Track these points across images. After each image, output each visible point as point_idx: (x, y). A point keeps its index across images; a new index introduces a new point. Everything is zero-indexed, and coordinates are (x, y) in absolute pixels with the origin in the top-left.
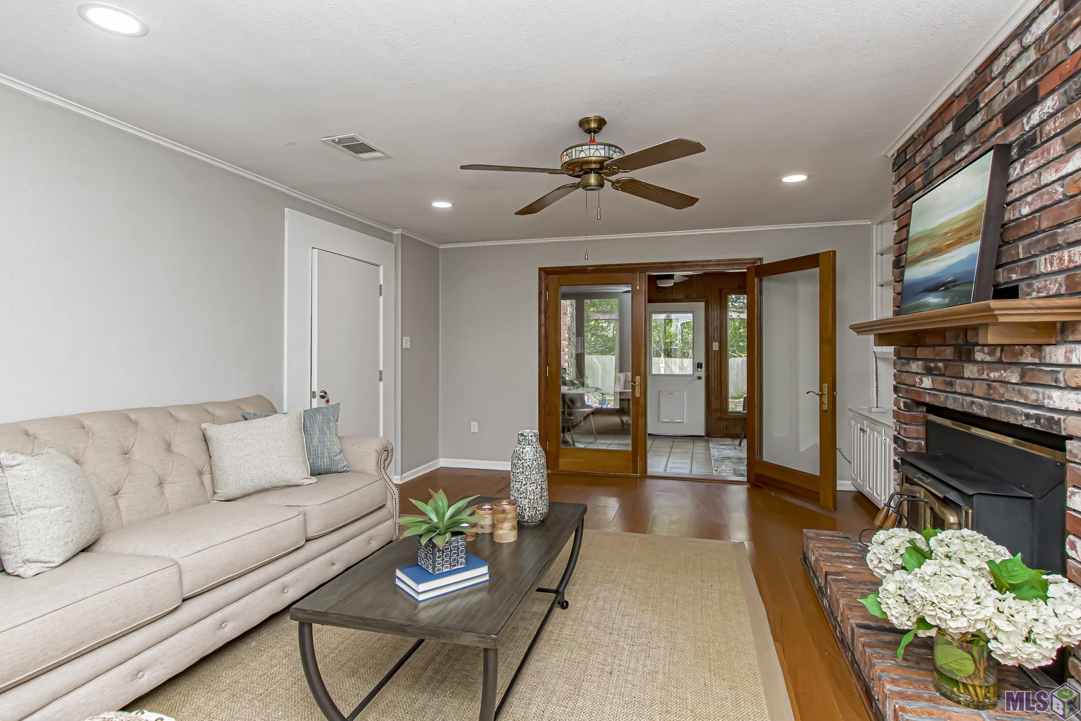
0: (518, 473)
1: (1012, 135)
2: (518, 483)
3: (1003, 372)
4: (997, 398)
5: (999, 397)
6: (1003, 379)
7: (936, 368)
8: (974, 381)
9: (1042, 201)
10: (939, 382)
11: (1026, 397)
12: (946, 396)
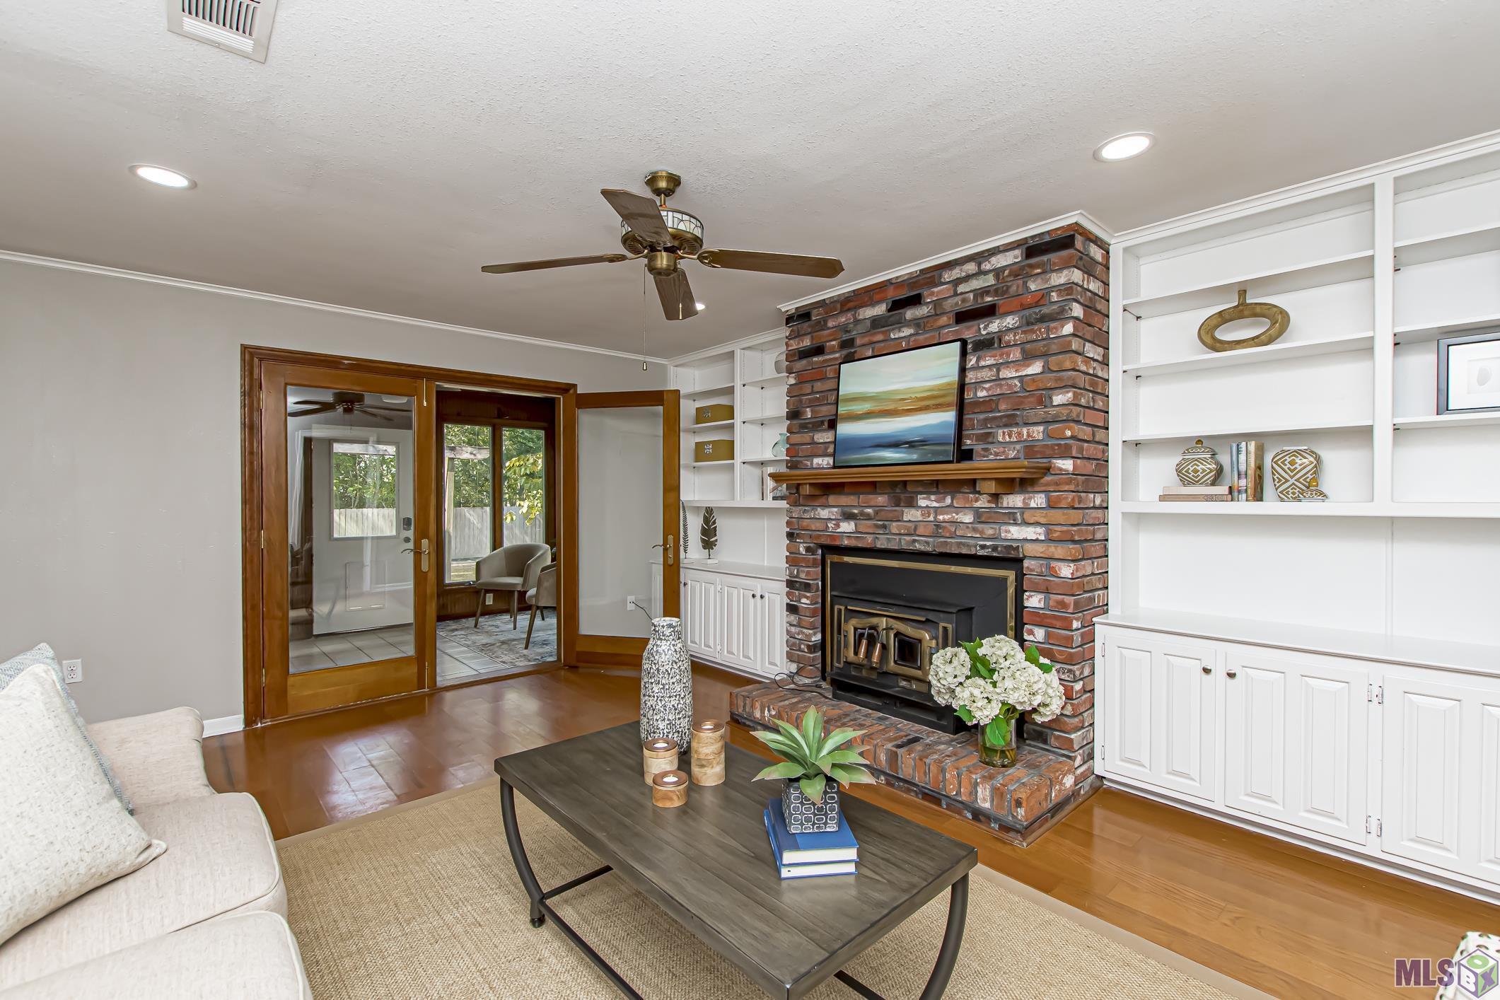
0: (673, 683)
1: (966, 333)
2: (674, 698)
3: (954, 515)
4: (948, 535)
5: (950, 534)
6: (955, 520)
7: (862, 514)
8: (917, 523)
9: (1001, 389)
10: (865, 525)
11: (982, 532)
12: (877, 537)
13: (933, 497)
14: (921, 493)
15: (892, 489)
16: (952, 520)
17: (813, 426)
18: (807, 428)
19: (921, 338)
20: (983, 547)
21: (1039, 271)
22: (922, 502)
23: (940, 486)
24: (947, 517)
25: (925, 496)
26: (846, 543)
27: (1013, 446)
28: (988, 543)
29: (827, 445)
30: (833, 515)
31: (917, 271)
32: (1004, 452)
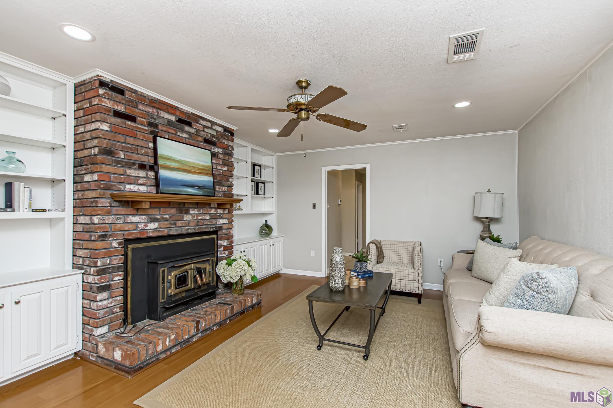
3: (203, 216)
4: (202, 225)
7: (162, 218)
8: (190, 221)
9: (218, 172)
10: (163, 224)
11: (212, 222)
12: (170, 229)
13: (196, 210)
14: (191, 208)
15: (178, 206)
16: (203, 218)
17: (126, 164)
18: (120, 164)
19: (192, 142)
20: (213, 228)
21: (227, 138)
22: (192, 212)
23: (199, 205)
24: (201, 217)
25: (193, 209)
26: (151, 235)
27: (220, 192)
28: (214, 226)
29: (138, 178)
30: (143, 220)
31: (190, 112)
32: (218, 194)
